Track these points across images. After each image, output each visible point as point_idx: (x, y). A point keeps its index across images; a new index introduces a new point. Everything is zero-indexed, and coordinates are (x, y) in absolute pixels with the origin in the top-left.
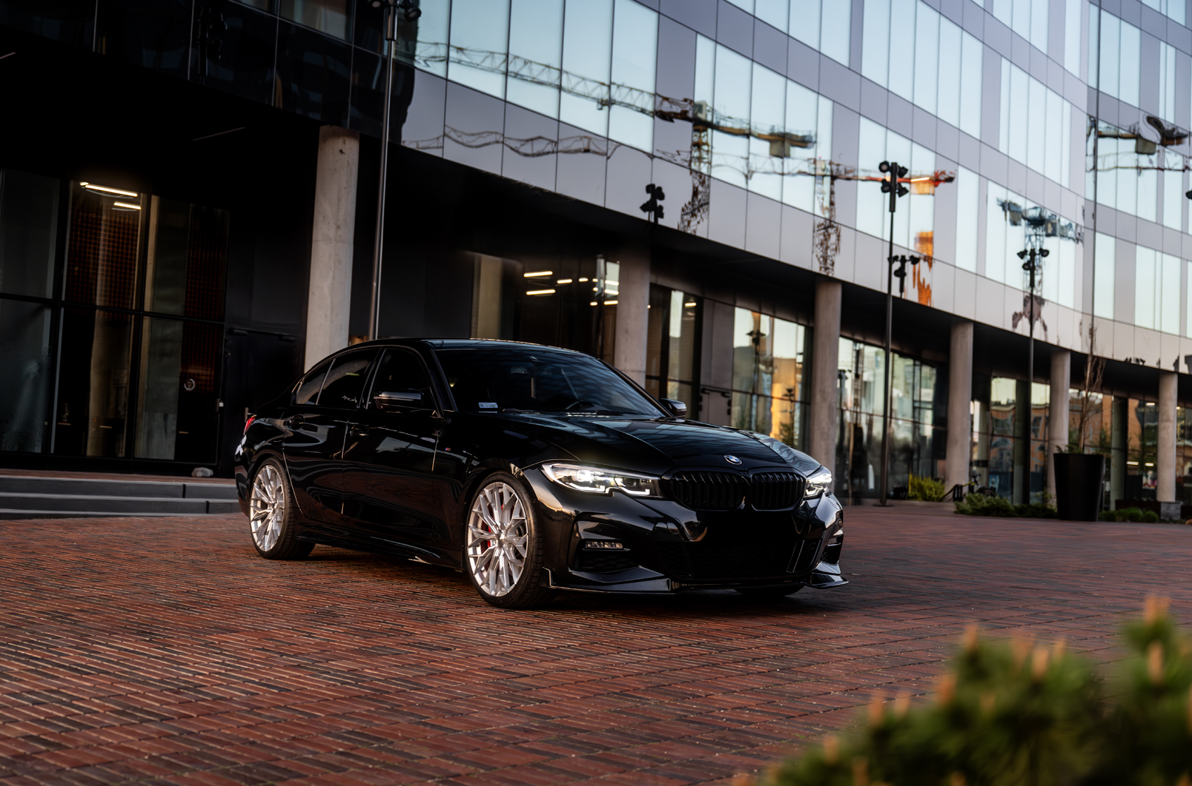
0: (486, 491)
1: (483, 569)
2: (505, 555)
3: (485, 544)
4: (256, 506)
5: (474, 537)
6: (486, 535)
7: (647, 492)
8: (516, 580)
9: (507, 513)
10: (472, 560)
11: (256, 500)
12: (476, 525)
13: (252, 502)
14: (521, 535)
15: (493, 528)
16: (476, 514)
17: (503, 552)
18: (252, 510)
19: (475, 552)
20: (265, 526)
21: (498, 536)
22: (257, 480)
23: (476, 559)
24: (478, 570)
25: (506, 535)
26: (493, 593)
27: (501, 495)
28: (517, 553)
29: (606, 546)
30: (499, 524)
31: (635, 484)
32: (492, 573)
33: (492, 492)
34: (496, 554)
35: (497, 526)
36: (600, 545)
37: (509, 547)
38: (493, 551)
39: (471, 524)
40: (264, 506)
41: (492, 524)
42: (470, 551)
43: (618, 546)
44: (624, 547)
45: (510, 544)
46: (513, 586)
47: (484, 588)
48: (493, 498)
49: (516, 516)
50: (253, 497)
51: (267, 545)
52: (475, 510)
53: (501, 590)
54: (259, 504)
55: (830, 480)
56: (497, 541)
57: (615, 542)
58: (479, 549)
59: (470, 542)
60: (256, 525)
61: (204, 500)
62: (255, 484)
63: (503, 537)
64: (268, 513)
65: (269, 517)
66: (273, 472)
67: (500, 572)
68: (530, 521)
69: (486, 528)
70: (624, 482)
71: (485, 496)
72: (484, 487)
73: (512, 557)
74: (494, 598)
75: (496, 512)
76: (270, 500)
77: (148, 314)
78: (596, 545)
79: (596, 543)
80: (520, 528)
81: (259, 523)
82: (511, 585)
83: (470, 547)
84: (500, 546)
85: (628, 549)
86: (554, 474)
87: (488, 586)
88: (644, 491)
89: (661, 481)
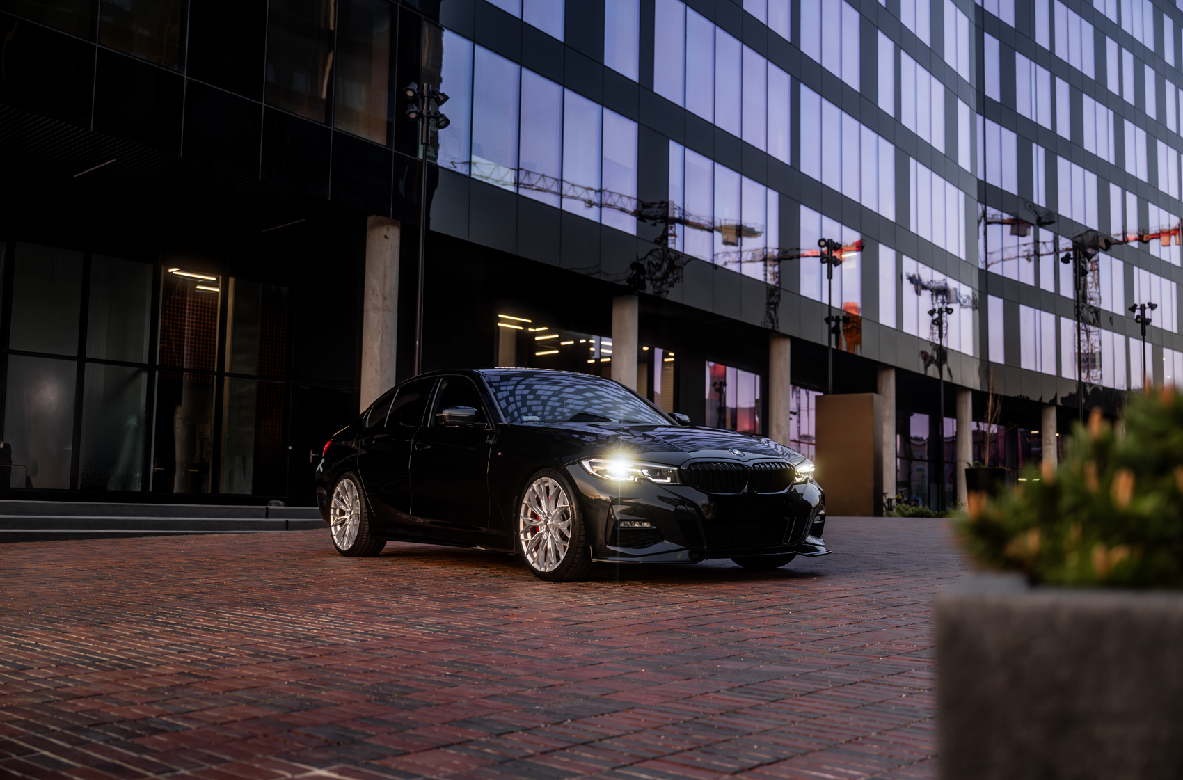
0: (535, 485)
1: (533, 550)
2: (552, 537)
3: (534, 530)
4: (335, 514)
5: (524, 525)
6: (535, 522)
7: (668, 480)
8: (562, 557)
9: (552, 503)
10: (523, 544)
11: (335, 509)
12: (526, 514)
13: (332, 510)
14: (564, 520)
15: (541, 516)
16: (526, 505)
17: (550, 535)
18: (332, 516)
19: (526, 537)
20: (343, 530)
21: (546, 522)
22: (336, 492)
23: (527, 542)
24: (530, 552)
25: (552, 521)
26: (543, 569)
27: (547, 489)
28: (562, 534)
29: (637, 525)
30: (546, 512)
31: (658, 474)
32: (542, 553)
33: (539, 486)
34: (544, 537)
35: (544, 513)
36: (632, 524)
37: (555, 530)
38: (541, 535)
39: (522, 514)
40: (342, 513)
41: (540, 513)
42: (522, 536)
43: (646, 525)
44: (651, 525)
45: (556, 528)
46: (560, 562)
47: (535, 565)
48: (541, 491)
49: (560, 505)
50: (333, 506)
51: (345, 545)
52: (525, 501)
53: (549, 567)
54: (338, 513)
55: (813, 470)
56: (545, 526)
57: (644, 521)
58: (529, 535)
59: (521, 528)
60: (336, 529)
61: (284, 520)
62: (334, 495)
63: (549, 523)
64: (346, 519)
65: (347, 522)
66: (349, 484)
67: (548, 552)
68: (573, 508)
69: (535, 516)
70: (649, 473)
71: (534, 490)
72: (532, 482)
73: (557, 538)
74: (544, 573)
75: (543, 503)
76: (347, 508)
77: (227, 375)
78: (628, 525)
79: (628, 523)
80: (564, 515)
81: (338, 528)
82: (558, 562)
83: (521, 533)
84: (548, 530)
85: (655, 527)
86: (592, 468)
87: (538, 564)
88: (666, 479)
89: (680, 471)
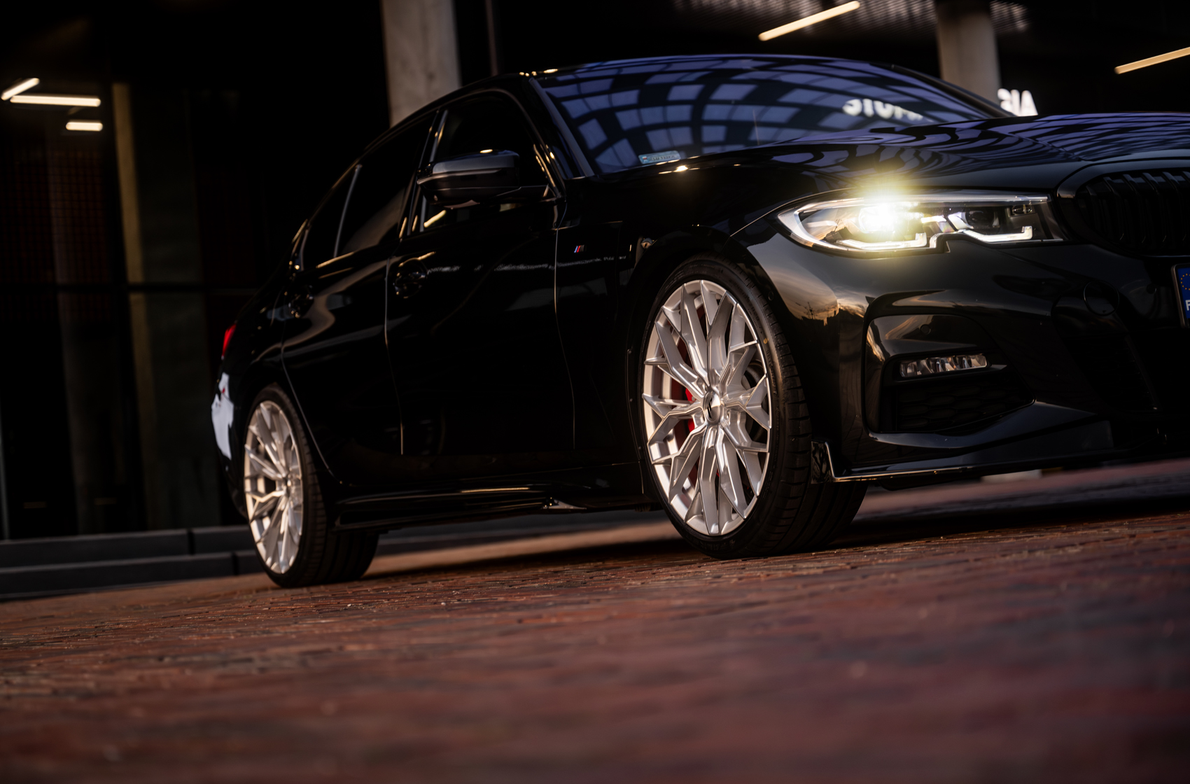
0: (668, 309)
1: (687, 484)
2: (727, 439)
3: (683, 427)
4: (255, 491)
5: (657, 419)
6: (682, 408)
7: (1026, 234)
8: (757, 487)
9: (718, 343)
10: (660, 471)
11: (254, 479)
12: (658, 393)
13: (248, 484)
14: (753, 384)
15: (694, 388)
16: (654, 365)
17: (721, 434)
18: (249, 498)
19: (664, 451)
21: (708, 401)
22: (249, 439)
23: (667, 464)
25: (722, 395)
26: (714, 529)
27: (701, 313)
28: (751, 427)
29: (949, 368)
30: (704, 375)
31: (996, 221)
32: (707, 486)
33: (679, 309)
34: (708, 443)
35: (701, 379)
36: (934, 366)
37: (734, 419)
38: (701, 437)
39: (647, 392)
40: (271, 485)
41: (691, 380)
42: (655, 451)
43: (976, 363)
44: (990, 363)
45: (734, 410)
46: (754, 500)
47: (694, 523)
48: (684, 321)
49: (738, 344)
50: (247, 473)
51: (283, 559)
52: (652, 357)
53: (730, 519)
54: (261, 486)
56: (706, 412)
57: (969, 354)
58: (672, 445)
59: (651, 430)
60: (261, 527)
62: (248, 447)
63: (717, 402)
64: (277, 500)
65: (281, 506)
66: (273, 412)
67: (722, 479)
68: (768, 345)
69: (681, 393)
70: (968, 219)
71: (668, 323)
72: (663, 303)
73: (743, 439)
74: (717, 538)
75: (695, 352)
76: (277, 471)
78: (924, 370)
79: (924, 363)
80: (750, 371)
81: (267, 522)
82: (748, 500)
83: (652, 442)
84: (714, 421)
85: (1001, 367)
86: (808, 229)
87: (702, 517)
88: (1019, 231)
89: (1055, 203)
